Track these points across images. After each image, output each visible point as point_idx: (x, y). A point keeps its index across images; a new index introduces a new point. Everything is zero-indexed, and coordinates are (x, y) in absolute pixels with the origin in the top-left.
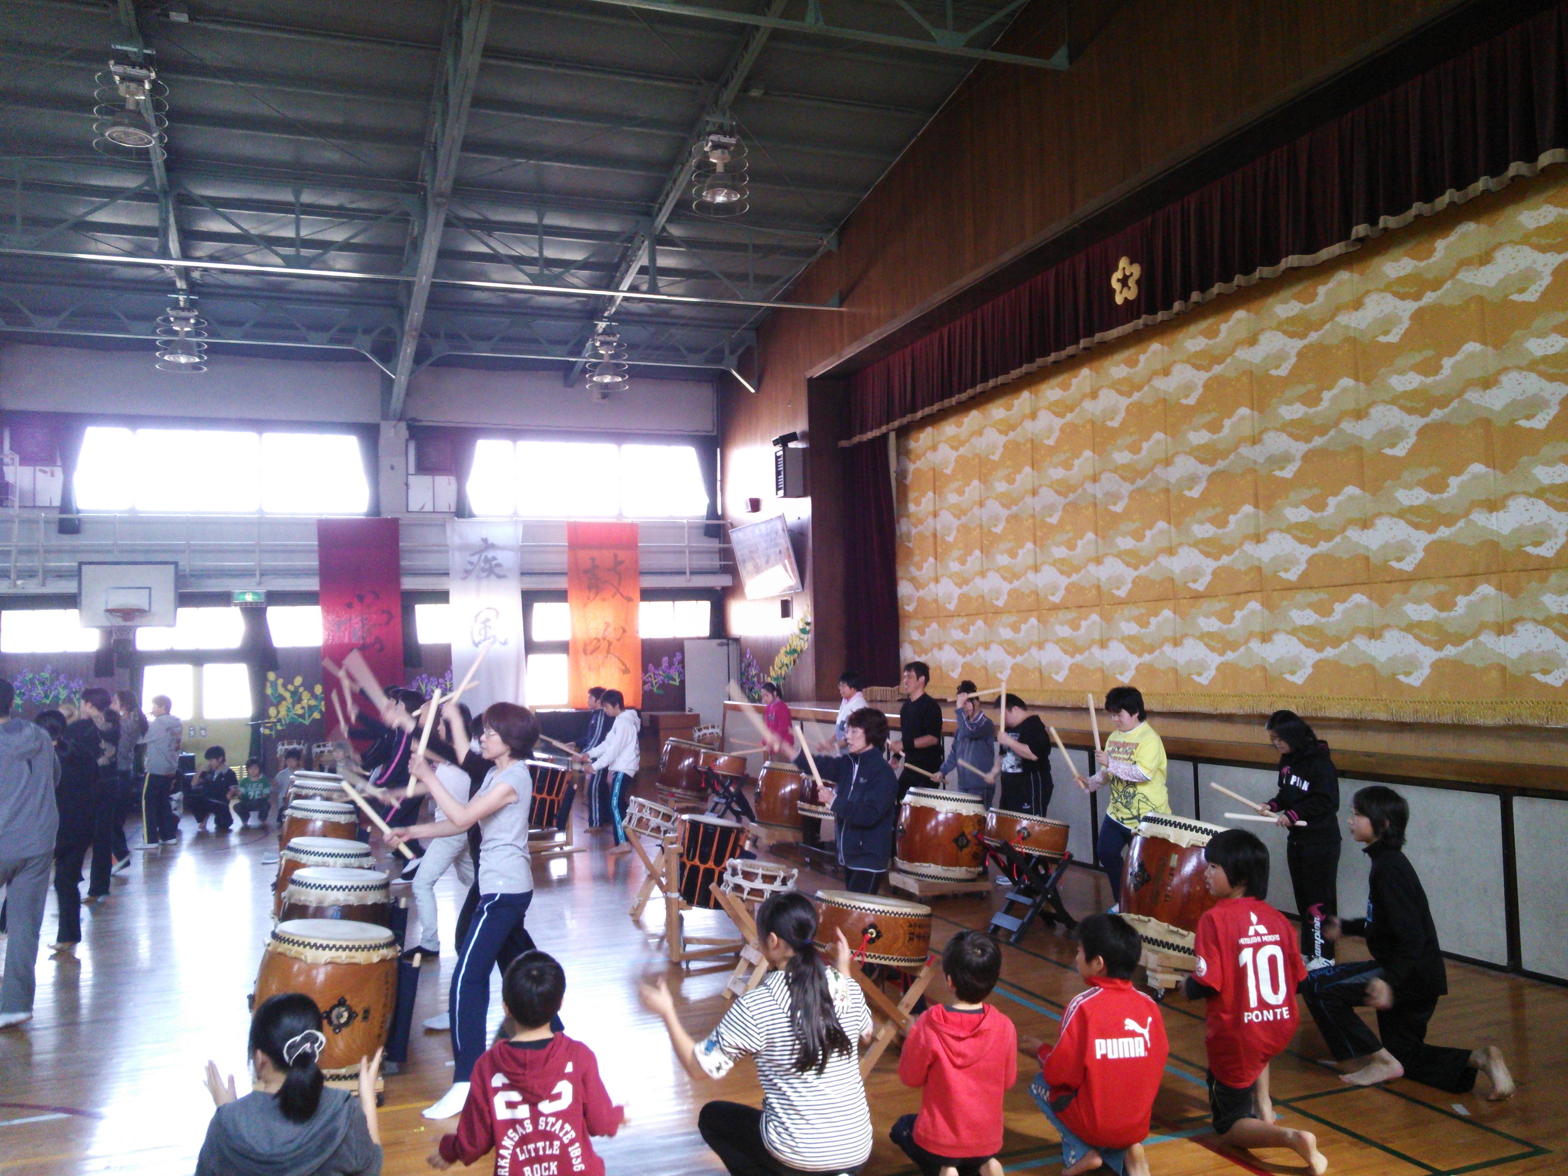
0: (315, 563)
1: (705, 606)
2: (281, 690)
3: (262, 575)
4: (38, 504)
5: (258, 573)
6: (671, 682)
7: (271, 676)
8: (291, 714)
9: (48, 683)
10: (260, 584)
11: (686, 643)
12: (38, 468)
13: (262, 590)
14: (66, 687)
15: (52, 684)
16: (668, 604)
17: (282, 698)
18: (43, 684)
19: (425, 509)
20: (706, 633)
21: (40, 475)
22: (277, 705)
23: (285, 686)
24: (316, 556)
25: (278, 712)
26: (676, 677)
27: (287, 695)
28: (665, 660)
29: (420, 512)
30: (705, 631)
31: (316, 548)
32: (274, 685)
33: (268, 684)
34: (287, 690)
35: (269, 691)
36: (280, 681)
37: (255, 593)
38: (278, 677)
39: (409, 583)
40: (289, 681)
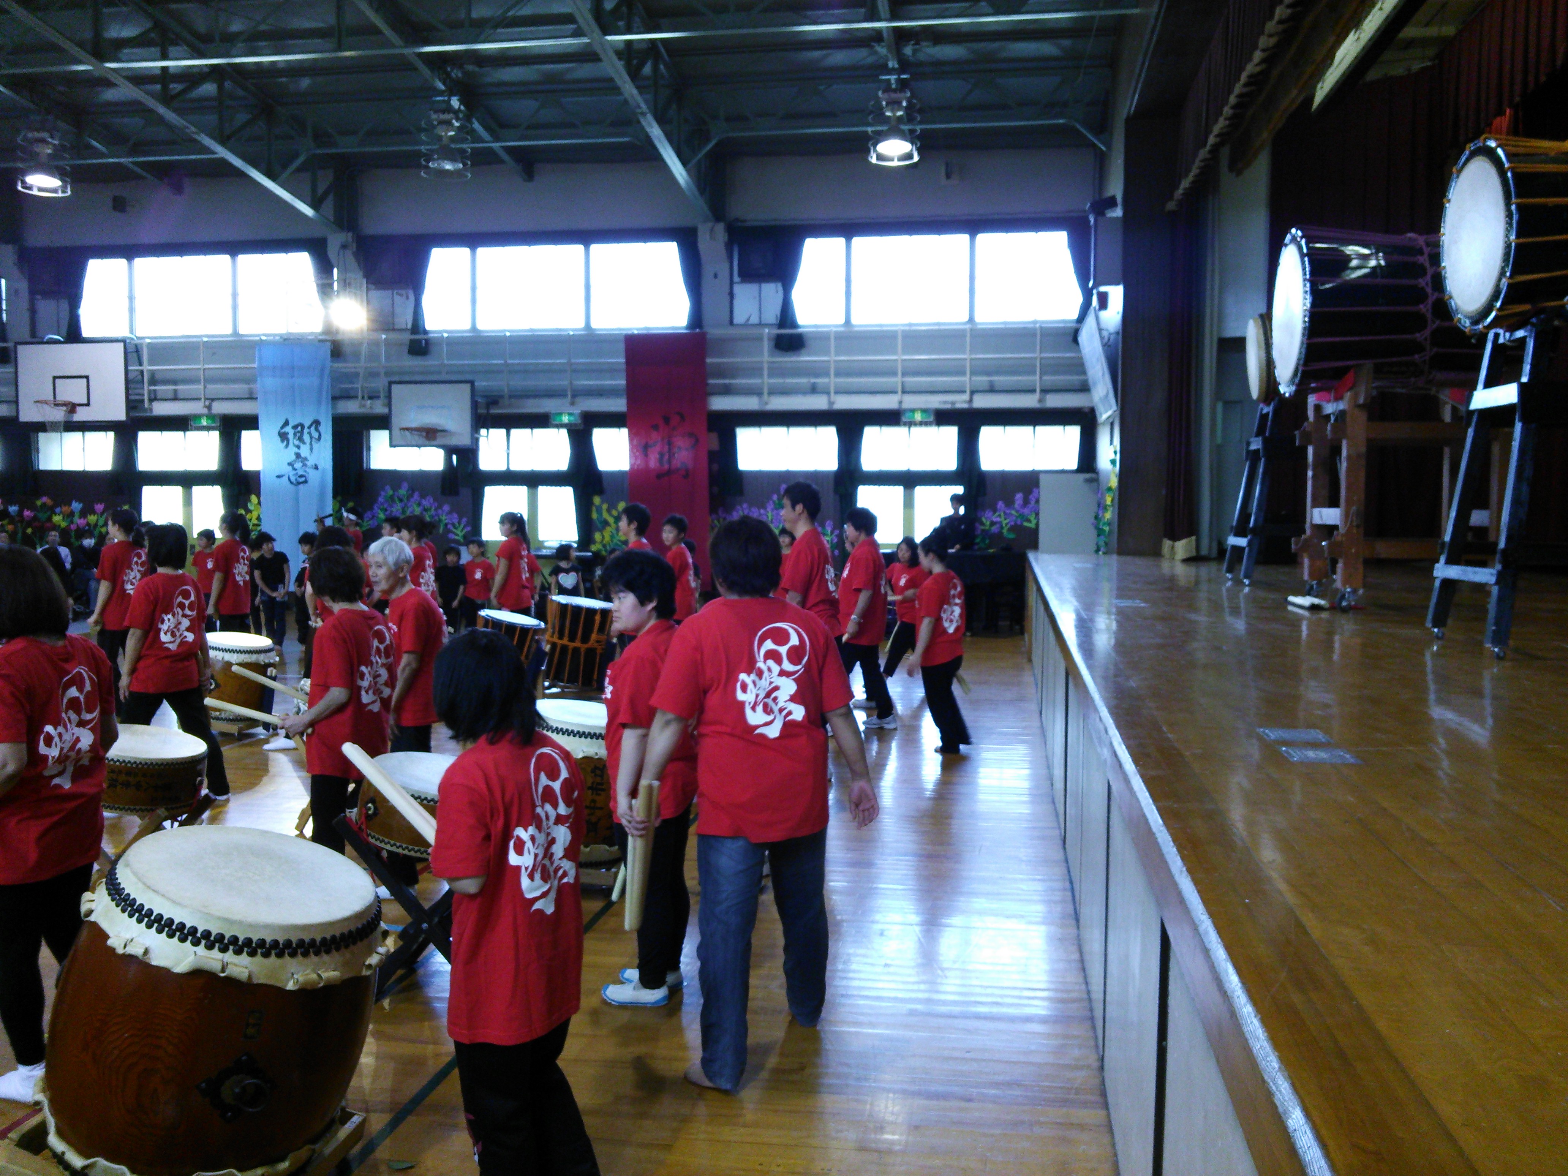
0: (622, 382)
1: (1074, 432)
2: (605, 515)
3: (574, 396)
4: (397, 327)
5: (569, 394)
6: (1026, 524)
7: (597, 500)
8: (615, 541)
9: (405, 499)
10: (572, 404)
11: (1042, 478)
12: (395, 292)
13: (577, 411)
14: (419, 504)
15: (408, 499)
16: (1027, 430)
17: (606, 523)
18: (401, 500)
19: (751, 322)
20: (1074, 465)
21: (397, 298)
22: (601, 530)
23: (609, 511)
24: (623, 375)
25: (603, 537)
26: (1032, 518)
27: (611, 520)
28: (1019, 497)
29: (746, 325)
30: (1072, 464)
31: (624, 367)
32: (599, 510)
33: (594, 509)
34: (611, 515)
35: (595, 516)
36: (605, 506)
37: (570, 414)
38: (602, 502)
39: (720, 403)
40: (612, 506)
